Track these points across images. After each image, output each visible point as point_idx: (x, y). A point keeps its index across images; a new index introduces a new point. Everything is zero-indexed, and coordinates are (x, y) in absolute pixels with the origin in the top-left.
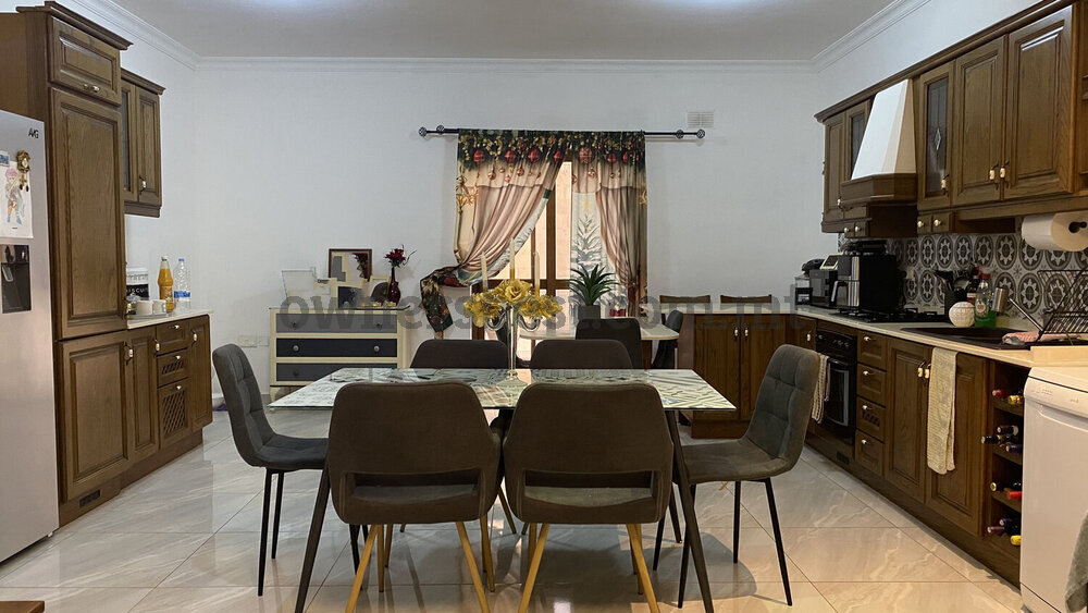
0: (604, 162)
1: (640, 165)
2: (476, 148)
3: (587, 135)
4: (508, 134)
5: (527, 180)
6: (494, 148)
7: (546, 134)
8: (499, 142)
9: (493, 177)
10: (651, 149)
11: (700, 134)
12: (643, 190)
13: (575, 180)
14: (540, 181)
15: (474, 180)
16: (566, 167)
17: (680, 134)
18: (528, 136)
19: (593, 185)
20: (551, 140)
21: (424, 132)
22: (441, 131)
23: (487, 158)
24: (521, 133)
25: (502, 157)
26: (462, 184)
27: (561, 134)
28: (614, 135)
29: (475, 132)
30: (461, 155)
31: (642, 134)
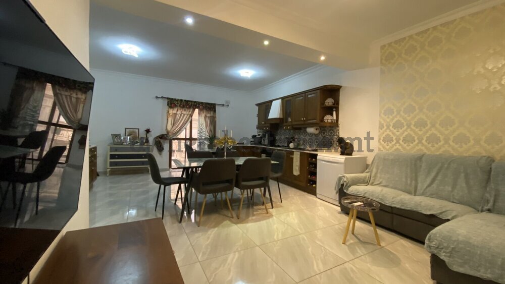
0: (206, 110)
1: (215, 111)
2: (172, 103)
3: (202, 103)
4: (181, 100)
5: (186, 112)
6: (178, 104)
7: (192, 101)
8: (179, 102)
9: (177, 111)
10: (217, 108)
11: (228, 106)
12: (216, 117)
13: (199, 114)
14: (190, 113)
15: (171, 111)
16: (197, 110)
17: (223, 105)
18: (187, 102)
19: (203, 115)
20: (193, 103)
21: (157, 97)
22: (163, 98)
23: (176, 106)
24: (185, 100)
25: (179, 106)
26: (168, 112)
27: (195, 102)
28: (209, 104)
29: (172, 99)
30: (168, 105)
31: (215, 104)
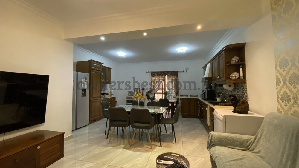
0: (172, 75)
1: (177, 76)
2: (153, 74)
3: (169, 72)
4: (158, 72)
5: (161, 78)
6: (156, 74)
7: (163, 72)
8: (157, 73)
9: (156, 78)
10: (179, 73)
11: (187, 71)
12: (178, 79)
13: (168, 78)
14: (163, 78)
15: (153, 78)
16: (166, 77)
17: (184, 71)
18: (161, 72)
19: (170, 79)
20: (164, 73)
21: (147, 72)
22: (149, 72)
23: (155, 75)
24: (160, 72)
25: (157, 75)
26: (152, 79)
27: (165, 72)
28: (173, 72)
29: (154, 72)
30: (151, 75)
31: (177, 71)
